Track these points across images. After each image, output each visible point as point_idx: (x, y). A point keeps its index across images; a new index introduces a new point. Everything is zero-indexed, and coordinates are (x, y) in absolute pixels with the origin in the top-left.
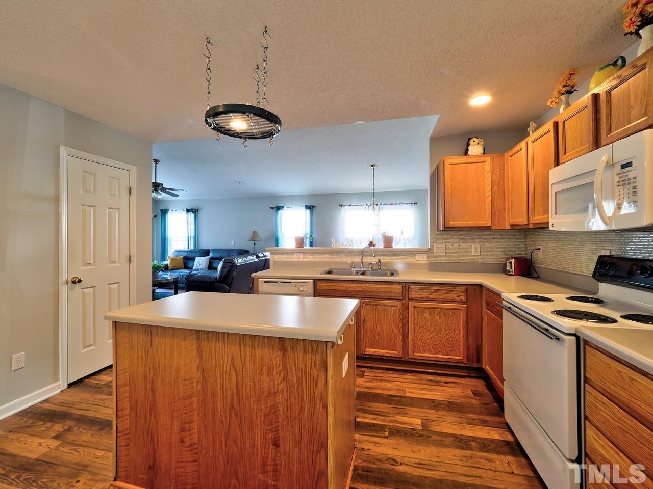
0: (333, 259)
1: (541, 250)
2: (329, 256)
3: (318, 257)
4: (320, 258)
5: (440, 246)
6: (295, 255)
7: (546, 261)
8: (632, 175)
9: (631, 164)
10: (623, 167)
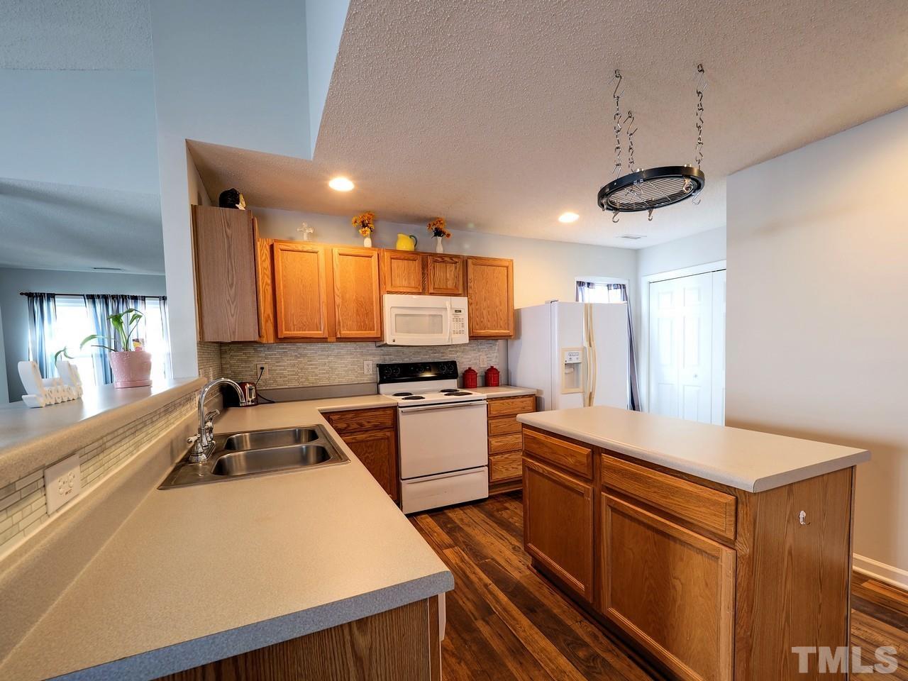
1: (266, 369)
7: (275, 381)
8: (461, 317)
9: (460, 311)
10: (456, 311)
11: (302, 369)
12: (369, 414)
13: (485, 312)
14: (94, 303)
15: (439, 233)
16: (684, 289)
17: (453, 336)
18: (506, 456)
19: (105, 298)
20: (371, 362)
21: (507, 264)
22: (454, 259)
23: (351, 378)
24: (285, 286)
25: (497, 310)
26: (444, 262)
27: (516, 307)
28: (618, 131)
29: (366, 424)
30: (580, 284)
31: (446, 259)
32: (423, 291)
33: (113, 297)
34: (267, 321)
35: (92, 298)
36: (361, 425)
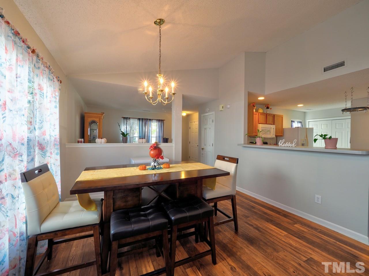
9: (274, 129)
14: (140, 121)
15: (268, 108)
16: (322, 124)
19: (143, 119)
21: (282, 116)
22: (271, 115)
27: (283, 128)
30: (292, 121)
32: (266, 123)
33: (145, 119)
35: (139, 119)
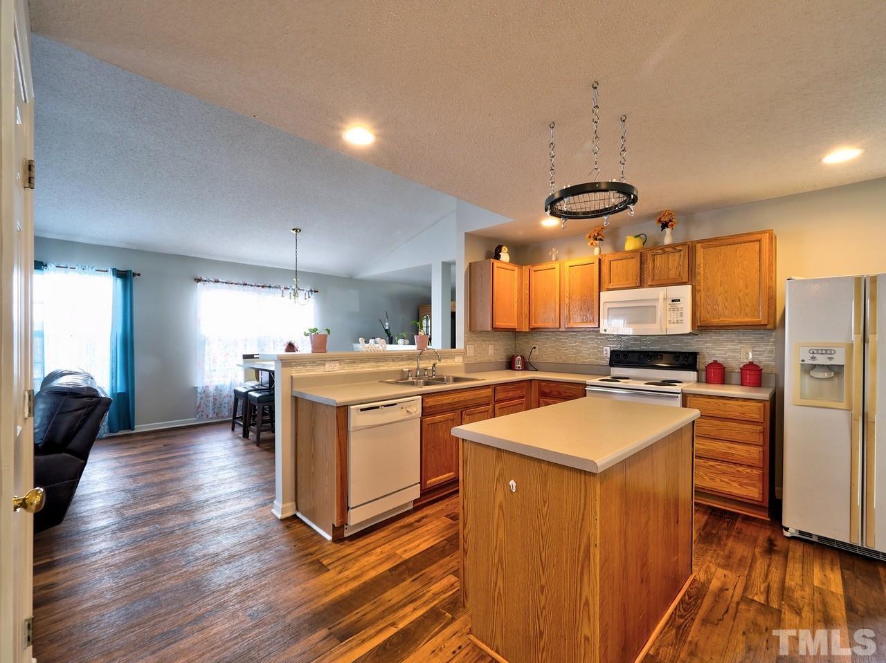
0: (378, 367)
1: (537, 348)
2: (374, 364)
3: (360, 365)
4: (363, 367)
5: (471, 346)
6: (327, 366)
7: (542, 357)
8: (679, 306)
9: (679, 300)
10: (673, 301)
11: (558, 350)
12: (566, 386)
13: (720, 298)
17: (669, 326)
18: (712, 463)
20: (608, 349)
21: (758, 237)
22: (677, 248)
23: (591, 360)
24: (535, 295)
25: (741, 294)
26: (665, 253)
28: (553, 157)
29: (563, 393)
31: (667, 249)
32: (641, 285)
34: (525, 318)
36: (560, 394)
